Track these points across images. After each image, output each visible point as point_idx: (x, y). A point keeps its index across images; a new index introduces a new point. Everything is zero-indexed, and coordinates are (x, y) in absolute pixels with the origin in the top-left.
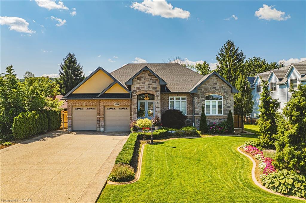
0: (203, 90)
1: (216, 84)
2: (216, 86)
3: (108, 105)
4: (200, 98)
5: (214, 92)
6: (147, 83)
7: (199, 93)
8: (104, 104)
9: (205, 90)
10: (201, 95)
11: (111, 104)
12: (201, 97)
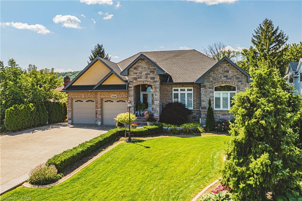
0: (211, 79)
1: (228, 72)
2: (227, 74)
3: (105, 98)
4: (208, 89)
5: (224, 81)
6: (144, 73)
7: (206, 84)
8: (102, 97)
9: (213, 80)
10: (209, 86)
11: (108, 96)
12: (209, 87)
